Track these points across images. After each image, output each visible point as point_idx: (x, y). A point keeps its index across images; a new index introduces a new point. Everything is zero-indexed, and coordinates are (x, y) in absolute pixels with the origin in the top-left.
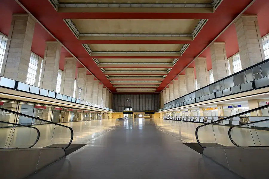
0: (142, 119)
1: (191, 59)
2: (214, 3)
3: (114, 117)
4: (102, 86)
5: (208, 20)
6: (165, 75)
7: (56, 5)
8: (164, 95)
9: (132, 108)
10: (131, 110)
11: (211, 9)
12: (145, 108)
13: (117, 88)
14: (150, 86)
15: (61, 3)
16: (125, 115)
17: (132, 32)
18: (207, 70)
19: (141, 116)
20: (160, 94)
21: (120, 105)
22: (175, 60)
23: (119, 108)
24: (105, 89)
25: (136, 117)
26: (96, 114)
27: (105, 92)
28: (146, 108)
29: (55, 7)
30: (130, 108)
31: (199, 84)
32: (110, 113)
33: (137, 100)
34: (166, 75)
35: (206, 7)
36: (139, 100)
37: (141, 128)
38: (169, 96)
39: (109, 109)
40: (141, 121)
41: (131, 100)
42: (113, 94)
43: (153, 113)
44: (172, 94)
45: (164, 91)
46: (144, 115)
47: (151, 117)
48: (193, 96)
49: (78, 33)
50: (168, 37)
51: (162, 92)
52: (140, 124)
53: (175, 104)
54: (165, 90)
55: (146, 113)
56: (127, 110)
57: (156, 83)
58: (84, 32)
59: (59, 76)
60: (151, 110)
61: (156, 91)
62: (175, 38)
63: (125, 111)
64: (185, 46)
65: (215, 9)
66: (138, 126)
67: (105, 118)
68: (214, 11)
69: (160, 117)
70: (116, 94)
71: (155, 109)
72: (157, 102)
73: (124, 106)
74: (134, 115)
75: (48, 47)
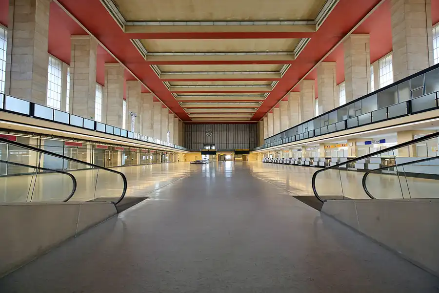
0: (230, 162)
1: (310, 65)
3: (187, 159)
4: (167, 110)
6: (267, 92)
8: (265, 124)
9: (214, 145)
10: (213, 148)
12: (234, 145)
13: (191, 113)
14: (242, 111)
16: (203, 156)
17: (214, 18)
18: (335, 84)
19: (228, 157)
20: (258, 123)
21: (195, 141)
22: (284, 67)
23: (195, 145)
24: (172, 115)
26: (159, 155)
27: (172, 121)
28: (237, 145)
30: (211, 145)
31: (321, 107)
32: (181, 153)
33: (223, 132)
34: (269, 92)
36: (225, 132)
37: (228, 175)
38: (272, 126)
39: (179, 147)
40: (228, 165)
41: (214, 132)
42: (186, 124)
43: (248, 153)
45: (265, 119)
46: (233, 156)
47: (244, 159)
48: (311, 127)
49: (123, 20)
50: (274, 27)
51: (262, 120)
53: (282, 138)
54: (267, 116)
55: (237, 153)
56: (208, 148)
57: (253, 105)
58: (133, 18)
59: (99, 95)
61: (252, 119)
62: (286, 27)
63: (204, 150)
64: (302, 41)
66: (224, 171)
67: (174, 161)
69: (258, 159)
70: (189, 123)
71: (251, 146)
72: (253, 136)
73: (202, 142)
74: (217, 157)
75: (75, 45)
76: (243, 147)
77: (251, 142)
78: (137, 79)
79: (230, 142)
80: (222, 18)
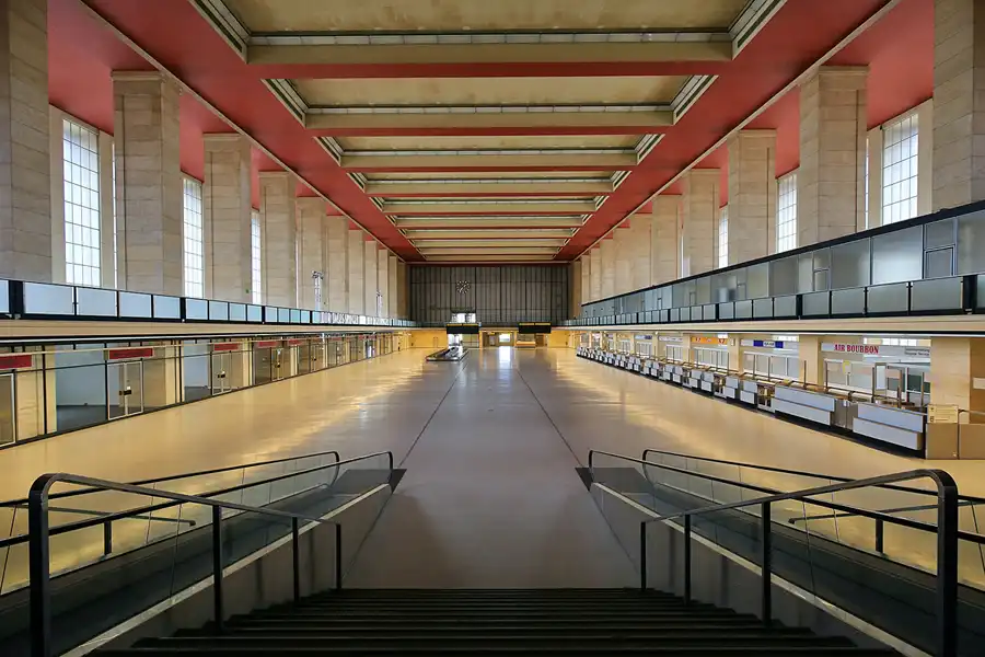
0: (508, 348)
2: (736, 29)
3: (416, 345)
4: (372, 244)
5: (715, 77)
6: (601, 194)
7: (240, 42)
8: (585, 272)
9: (475, 312)
10: (473, 319)
11: (727, 46)
12: (519, 312)
14: (539, 242)
15: (254, 34)
16: (451, 336)
17: (477, 102)
19: (505, 337)
20: (569, 267)
21: (433, 304)
23: (433, 312)
24: (384, 253)
25: (491, 343)
26: (361, 341)
27: (384, 264)
28: (523, 312)
29: (240, 48)
30: (467, 312)
32: (403, 338)
33: (493, 285)
35: (709, 42)
36: (498, 285)
38: (600, 278)
39: (400, 323)
40: (505, 355)
41: (473, 285)
42: (412, 266)
43: (547, 330)
44: (608, 273)
45: (584, 258)
46: (515, 337)
47: (540, 342)
49: (303, 106)
51: (579, 260)
52: (501, 366)
53: (615, 310)
54: (587, 254)
55: (523, 330)
56: (460, 319)
58: (320, 101)
60: (539, 319)
61: (557, 257)
63: (452, 323)
65: (737, 51)
66: (495, 371)
67: (390, 350)
68: (735, 56)
69: (570, 345)
70: (420, 266)
71: (554, 315)
72: (559, 292)
73: (448, 305)
74: (481, 338)
75: (211, 153)
76: (537, 316)
77: (554, 307)
78: (318, 193)
79: (509, 307)
80: (491, 100)
